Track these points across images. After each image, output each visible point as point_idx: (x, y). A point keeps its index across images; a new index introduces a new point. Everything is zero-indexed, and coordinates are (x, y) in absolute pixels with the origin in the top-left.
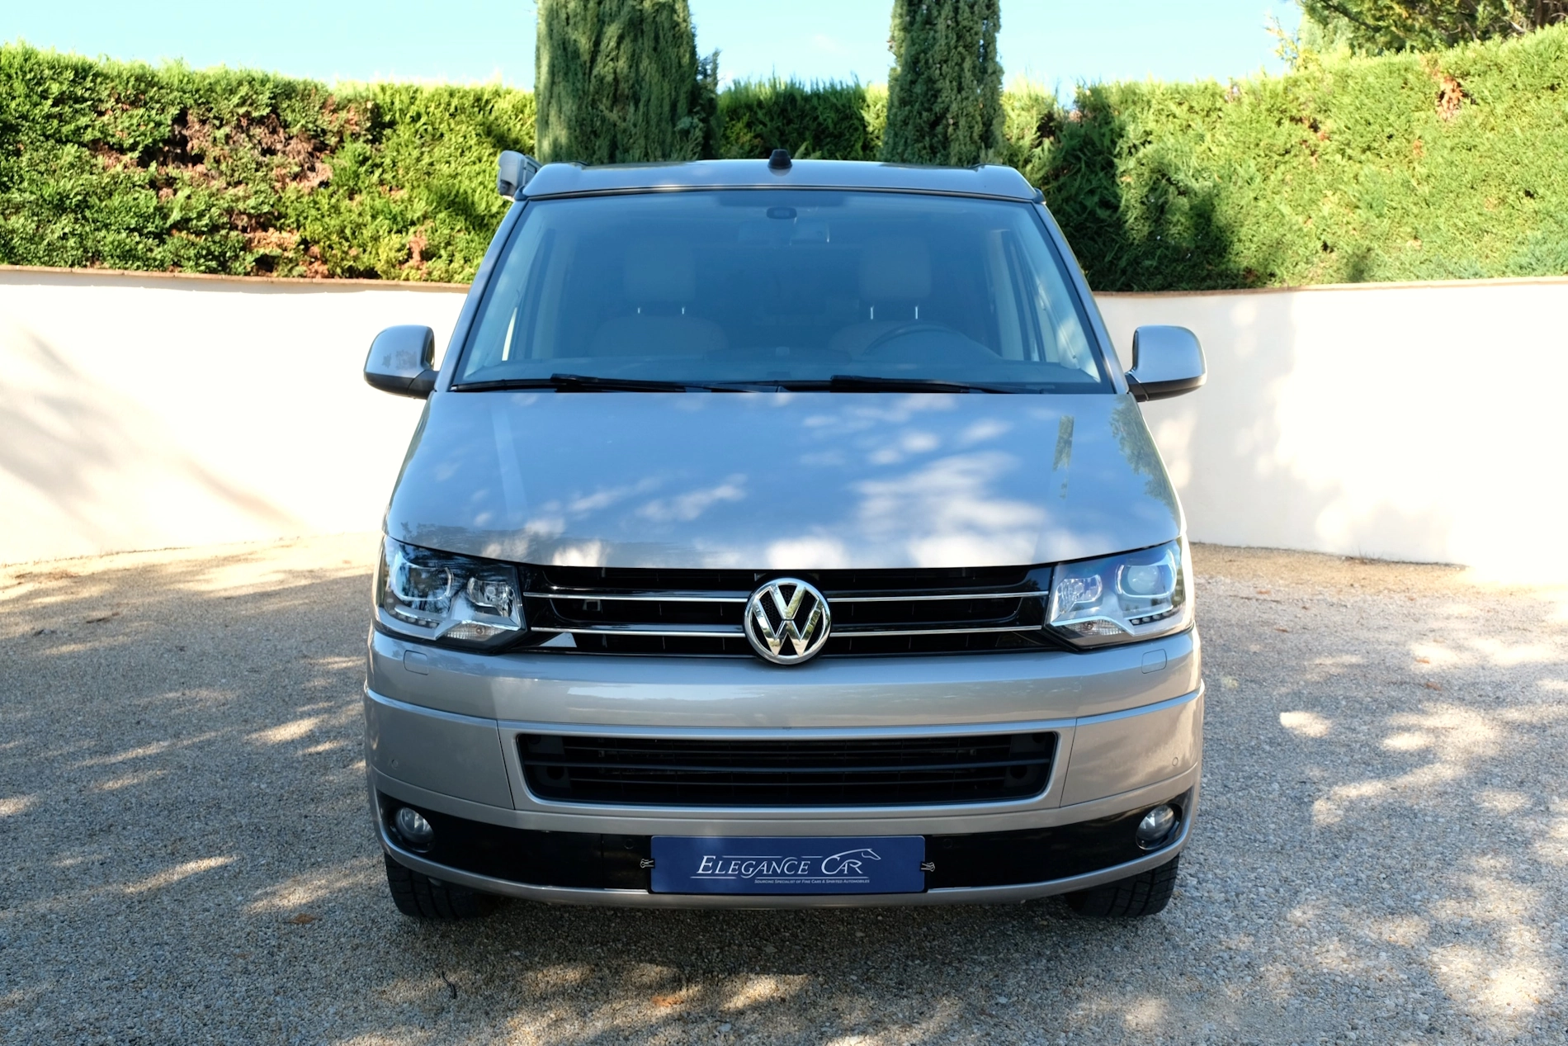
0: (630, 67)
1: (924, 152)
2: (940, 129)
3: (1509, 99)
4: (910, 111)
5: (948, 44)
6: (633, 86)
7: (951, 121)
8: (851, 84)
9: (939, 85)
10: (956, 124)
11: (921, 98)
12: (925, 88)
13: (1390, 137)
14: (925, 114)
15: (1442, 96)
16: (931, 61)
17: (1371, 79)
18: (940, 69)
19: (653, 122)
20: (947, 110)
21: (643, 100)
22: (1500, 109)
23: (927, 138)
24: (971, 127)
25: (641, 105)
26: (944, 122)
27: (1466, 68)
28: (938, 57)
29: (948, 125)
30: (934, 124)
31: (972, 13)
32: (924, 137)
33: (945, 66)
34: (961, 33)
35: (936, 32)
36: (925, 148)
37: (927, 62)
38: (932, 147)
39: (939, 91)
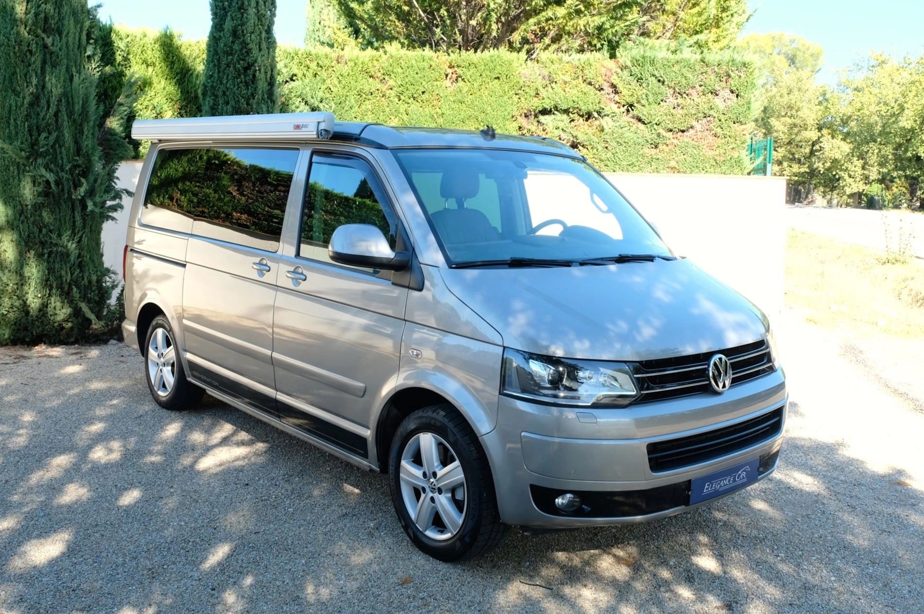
0: (55, 9)
1: (241, 85)
2: (250, 72)
3: (479, 81)
4: (232, 59)
5: (254, 23)
6: (57, 22)
7: (257, 68)
8: (108, 23)
9: (250, 46)
10: (260, 70)
11: (238, 52)
12: (240, 46)
13: (423, 93)
14: (242, 62)
15: (447, 75)
16: (245, 31)
17: (414, 62)
18: (250, 36)
19: (71, 48)
20: (256, 61)
21: (65, 33)
22: (476, 85)
23: (242, 76)
24: (266, 73)
25: (63, 36)
26: (253, 68)
27: (459, 64)
28: (250, 30)
29: (255, 71)
30: (246, 68)
31: (265, 6)
32: (240, 76)
33: (253, 36)
34: (260, 17)
35: (248, 14)
36: (241, 82)
37: (243, 31)
38: (246, 82)
39: (250, 50)
